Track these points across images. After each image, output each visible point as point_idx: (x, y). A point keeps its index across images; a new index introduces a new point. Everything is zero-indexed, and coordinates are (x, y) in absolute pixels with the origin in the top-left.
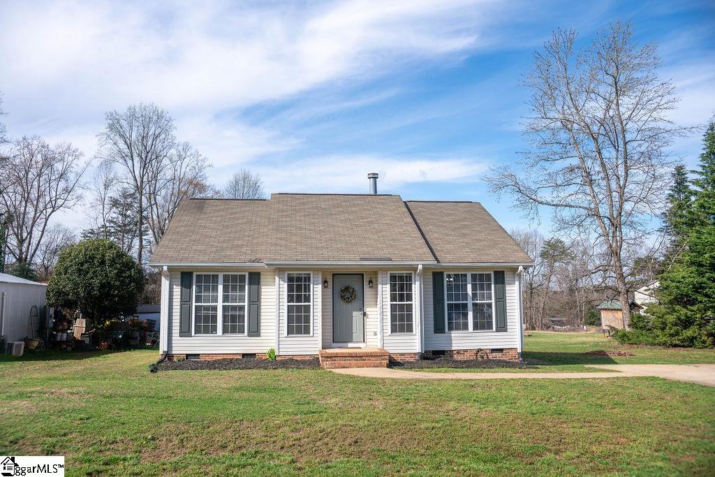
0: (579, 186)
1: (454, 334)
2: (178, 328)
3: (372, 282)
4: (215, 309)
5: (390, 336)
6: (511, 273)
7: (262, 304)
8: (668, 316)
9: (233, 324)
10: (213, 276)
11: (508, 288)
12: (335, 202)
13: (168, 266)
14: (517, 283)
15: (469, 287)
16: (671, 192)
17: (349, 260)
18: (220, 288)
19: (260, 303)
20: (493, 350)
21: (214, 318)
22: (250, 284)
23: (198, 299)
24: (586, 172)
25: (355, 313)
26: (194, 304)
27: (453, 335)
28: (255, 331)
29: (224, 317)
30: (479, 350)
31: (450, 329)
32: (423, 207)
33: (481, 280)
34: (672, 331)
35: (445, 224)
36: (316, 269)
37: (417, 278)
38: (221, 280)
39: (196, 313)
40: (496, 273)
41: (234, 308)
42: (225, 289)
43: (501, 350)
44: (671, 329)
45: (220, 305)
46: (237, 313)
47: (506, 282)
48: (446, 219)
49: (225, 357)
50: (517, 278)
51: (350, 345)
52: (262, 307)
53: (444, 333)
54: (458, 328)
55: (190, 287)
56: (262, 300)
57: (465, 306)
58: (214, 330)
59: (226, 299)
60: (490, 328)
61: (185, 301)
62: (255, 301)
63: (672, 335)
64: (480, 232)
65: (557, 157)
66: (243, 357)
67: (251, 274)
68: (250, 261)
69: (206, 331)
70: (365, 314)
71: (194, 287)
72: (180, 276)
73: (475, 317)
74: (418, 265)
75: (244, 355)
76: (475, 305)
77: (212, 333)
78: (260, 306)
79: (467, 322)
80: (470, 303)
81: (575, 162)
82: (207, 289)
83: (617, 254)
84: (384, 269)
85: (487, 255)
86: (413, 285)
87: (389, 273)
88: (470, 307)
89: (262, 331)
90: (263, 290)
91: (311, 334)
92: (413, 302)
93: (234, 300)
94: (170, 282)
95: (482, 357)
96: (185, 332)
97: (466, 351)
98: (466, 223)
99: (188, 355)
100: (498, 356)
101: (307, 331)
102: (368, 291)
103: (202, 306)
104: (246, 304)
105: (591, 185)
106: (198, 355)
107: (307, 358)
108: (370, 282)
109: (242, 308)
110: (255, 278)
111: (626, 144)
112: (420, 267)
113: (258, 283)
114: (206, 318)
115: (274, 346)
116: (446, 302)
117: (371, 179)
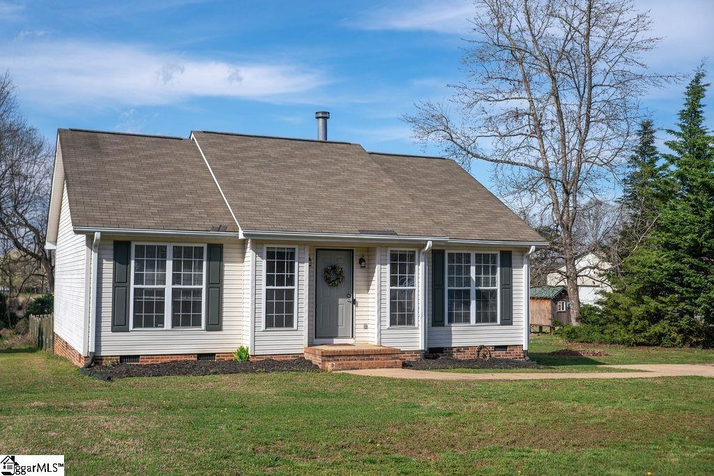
0: (524, 137)
1: (455, 327)
2: (110, 319)
3: (364, 261)
4: (161, 293)
5: (388, 329)
6: (519, 254)
7: (225, 287)
8: (632, 309)
9: (186, 314)
10: (159, 247)
11: (515, 271)
12: (284, 149)
13: (101, 232)
14: (525, 266)
15: (473, 269)
16: (634, 153)
17: (345, 232)
18: (169, 264)
19: (222, 285)
20: (497, 348)
21: (161, 306)
22: (209, 260)
23: (139, 279)
24: (535, 119)
25: (341, 301)
26: (132, 286)
27: (453, 329)
28: (215, 324)
29: (175, 304)
30: (481, 347)
31: (450, 321)
32: (390, 162)
33: (486, 261)
34: (638, 327)
35: (426, 188)
36: (303, 242)
37: (422, 257)
38: (170, 252)
39: (135, 299)
40: (503, 253)
41: (187, 292)
42: (176, 267)
43: (504, 347)
44: (636, 324)
45: (168, 287)
46: (192, 299)
47: (513, 265)
48: (424, 180)
49: (174, 358)
50: (525, 260)
51: (336, 341)
52: (225, 291)
53: (444, 326)
54: (458, 321)
55: (128, 263)
56: (225, 282)
57: (467, 292)
58: (160, 321)
59: (176, 279)
60: (494, 320)
61: (120, 283)
62: (216, 284)
63: (636, 332)
64: (473, 200)
65: (500, 96)
66: (198, 359)
67: (210, 246)
68: (214, 229)
69: (149, 324)
70: (354, 302)
71: (133, 262)
72: (112, 247)
73: (478, 307)
74: (427, 241)
75: (200, 356)
76: (478, 292)
77: (156, 326)
78: (222, 289)
79: (469, 313)
80: (473, 289)
81: (524, 105)
82: (151, 265)
83: (568, 229)
84: (384, 245)
85: (492, 230)
86: (417, 266)
87: (389, 249)
88: (473, 294)
89: (224, 323)
90: (225, 268)
91: (295, 327)
92: (416, 287)
93: (188, 281)
94: (98, 254)
95: (484, 356)
96: (119, 325)
97: (467, 348)
98: (451, 187)
99: (122, 357)
100: (501, 354)
101: (289, 323)
102: (358, 273)
103: (143, 289)
104: (204, 287)
105: (540, 138)
106: (138, 356)
107: (290, 358)
108: (361, 261)
109: (198, 292)
110: (216, 252)
111: (591, 88)
112: (429, 244)
113: (221, 259)
114: (149, 306)
115: (247, 343)
116: (447, 288)
117: (321, 120)
